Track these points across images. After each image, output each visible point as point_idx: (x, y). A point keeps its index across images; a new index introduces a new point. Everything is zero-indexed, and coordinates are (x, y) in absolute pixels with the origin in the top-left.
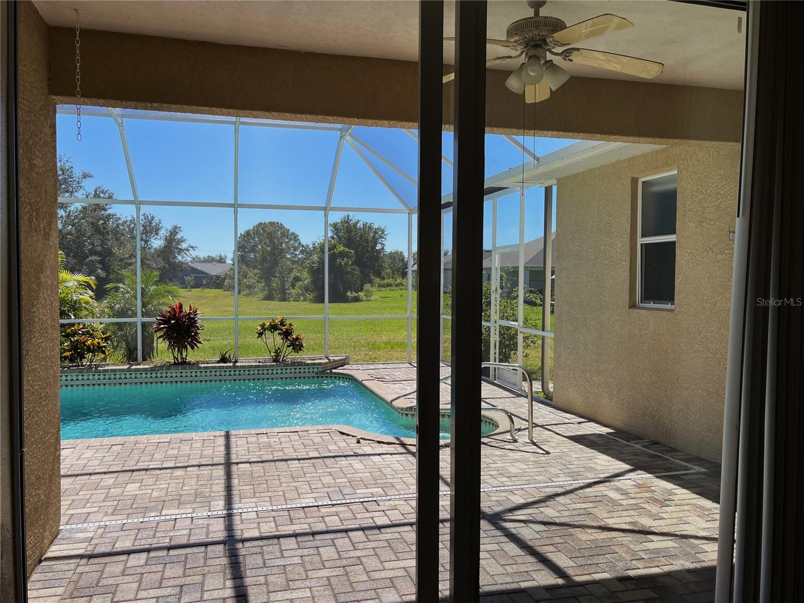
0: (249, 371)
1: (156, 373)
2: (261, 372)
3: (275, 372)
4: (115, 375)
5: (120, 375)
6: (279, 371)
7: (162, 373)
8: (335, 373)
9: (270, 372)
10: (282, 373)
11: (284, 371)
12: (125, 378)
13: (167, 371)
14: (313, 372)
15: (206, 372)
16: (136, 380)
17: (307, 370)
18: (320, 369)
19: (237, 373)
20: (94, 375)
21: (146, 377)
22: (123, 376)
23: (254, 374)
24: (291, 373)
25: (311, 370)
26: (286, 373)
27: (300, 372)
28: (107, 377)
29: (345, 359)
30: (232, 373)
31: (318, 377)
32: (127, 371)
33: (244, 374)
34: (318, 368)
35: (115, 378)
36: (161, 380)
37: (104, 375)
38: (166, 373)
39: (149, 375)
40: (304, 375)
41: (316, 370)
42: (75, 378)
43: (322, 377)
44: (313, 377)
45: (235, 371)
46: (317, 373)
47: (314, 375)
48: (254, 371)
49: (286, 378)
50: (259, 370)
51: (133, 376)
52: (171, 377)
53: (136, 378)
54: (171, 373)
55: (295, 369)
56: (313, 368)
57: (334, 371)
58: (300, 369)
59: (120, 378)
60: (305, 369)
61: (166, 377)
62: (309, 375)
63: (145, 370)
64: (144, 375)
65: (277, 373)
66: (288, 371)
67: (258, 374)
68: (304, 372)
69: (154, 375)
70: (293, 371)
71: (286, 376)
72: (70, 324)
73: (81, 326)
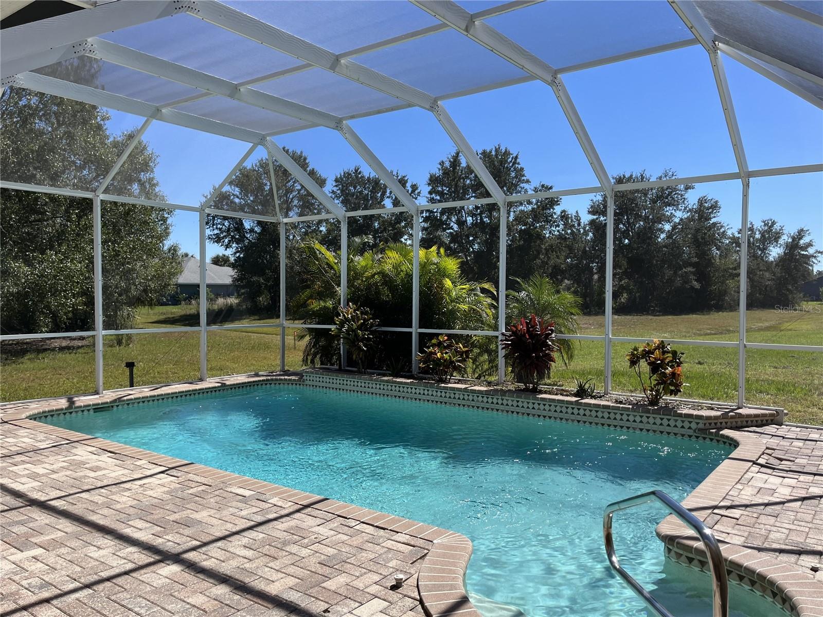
0: (597, 411)
1: (493, 398)
2: (612, 416)
3: (631, 418)
4: (455, 394)
5: (459, 394)
6: (638, 419)
7: (498, 399)
8: (723, 436)
9: (625, 417)
10: (641, 422)
11: (645, 419)
12: (464, 399)
13: (503, 397)
14: (690, 428)
15: (544, 405)
16: (473, 403)
17: (679, 424)
18: (701, 426)
19: (582, 412)
20: (437, 392)
21: (482, 401)
22: (461, 397)
23: (603, 417)
24: (654, 423)
25: (686, 425)
26: (648, 423)
27: (669, 425)
28: (448, 395)
29: (771, 415)
30: (576, 411)
31: (697, 437)
32: (464, 392)
33: (590, 416)
34: (698, 423)
35: (454, 398)
36: (497, 407)
37: (446, 393)
38: (502, 400)
39: (485, 399)
40: (676, 430)
41: (693, 426)
42: (422, 392)
43: (704, 438)
44: (690, 436)
45: (579, 409)
46: (695, 431)
47: (691, 432)
48: (603, 412)
49: (648, 430)
50: (609, 413)
51: (471, 398)
52: (507, 405)
53: (473, 400)
54: (507, 400)
55: (662, 419)
56: (690, 422)
57: (726, 432)
58: (669, 420)
59: (459, 399)
60: (676, 421)
61: (502, 404)
62: (683, 431)
63: (480, 392)
64: (480, 399)
65: (634, 421)
66: (651, 420)
67: (609, 418)
68: (676, 426)
69: (490, 400)
70: (658, 421)
71: (648, 427)
72: (437, 335)
73: (446, 338)
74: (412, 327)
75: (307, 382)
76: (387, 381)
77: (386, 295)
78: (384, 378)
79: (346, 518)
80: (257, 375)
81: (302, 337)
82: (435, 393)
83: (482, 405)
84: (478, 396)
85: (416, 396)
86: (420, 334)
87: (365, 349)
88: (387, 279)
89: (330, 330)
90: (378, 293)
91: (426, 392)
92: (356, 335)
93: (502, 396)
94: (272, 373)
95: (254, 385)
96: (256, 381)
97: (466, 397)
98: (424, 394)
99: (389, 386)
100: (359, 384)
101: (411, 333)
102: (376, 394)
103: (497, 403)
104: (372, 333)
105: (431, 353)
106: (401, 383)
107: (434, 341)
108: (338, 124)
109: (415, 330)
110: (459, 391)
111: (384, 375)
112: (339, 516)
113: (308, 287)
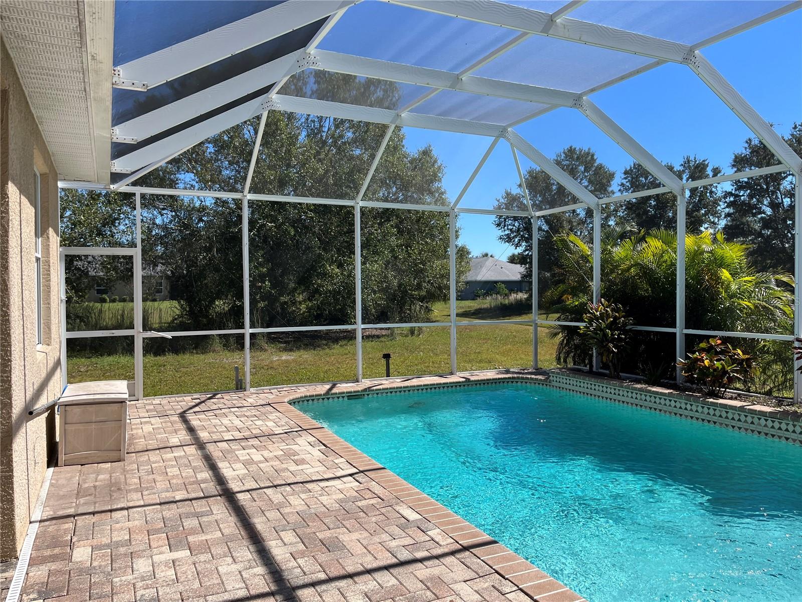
1: (780, 423)
4: (727, 412)
5: (734, 414)
7: (787, 424)
12: (739, 420)
16: (752, 427)
22: (736, 417)
28: (718, 413)
32: (739, 411)
35: (727, 418)
36: (787, 434)
37: (715, 410)
38: (794, 426)
39: (770, 423)
42: (683, 406)
51: (749, 419)
53: (752, 423)
59: (733, 419)
63: (762, 413)
64: (763, 422)
69: (776, 425)
72: (708, 337)
73: (719, 342)
74: (675, 328)
75: (554, 383)
76: (641, 390)
77: (645, 290)
78: (639, 386)
79: (503, 577)
80: (508, 372)
81: (556, 334)
82: (700, 409)
83: (766, 430)
84: (759, 419)
85: (675, 410)
86: (687, 335)
87: (615, 350)
88: (646, 272)
89: (578, 328)
90: (635, 287)
91: (689, 407)
92: (605, 335)
93: (793, 420)
94: (524, 370)
95: (500, 382)
96: (501, 379)
97: (743, 418)
98: (686, 409)
99: (643, 396)
100: (609, 390)
101: (675, 334)
102: (628, 403)
103: (787, 430)
104: (625, 332)
105: (697, 360)
106: (657, 393)
107: (703, 345)
108: (577, 101)
109: (680, 330)
110: (733, 410)
111: (638, 382)
112: (497, 572)
113: (562, 281)
